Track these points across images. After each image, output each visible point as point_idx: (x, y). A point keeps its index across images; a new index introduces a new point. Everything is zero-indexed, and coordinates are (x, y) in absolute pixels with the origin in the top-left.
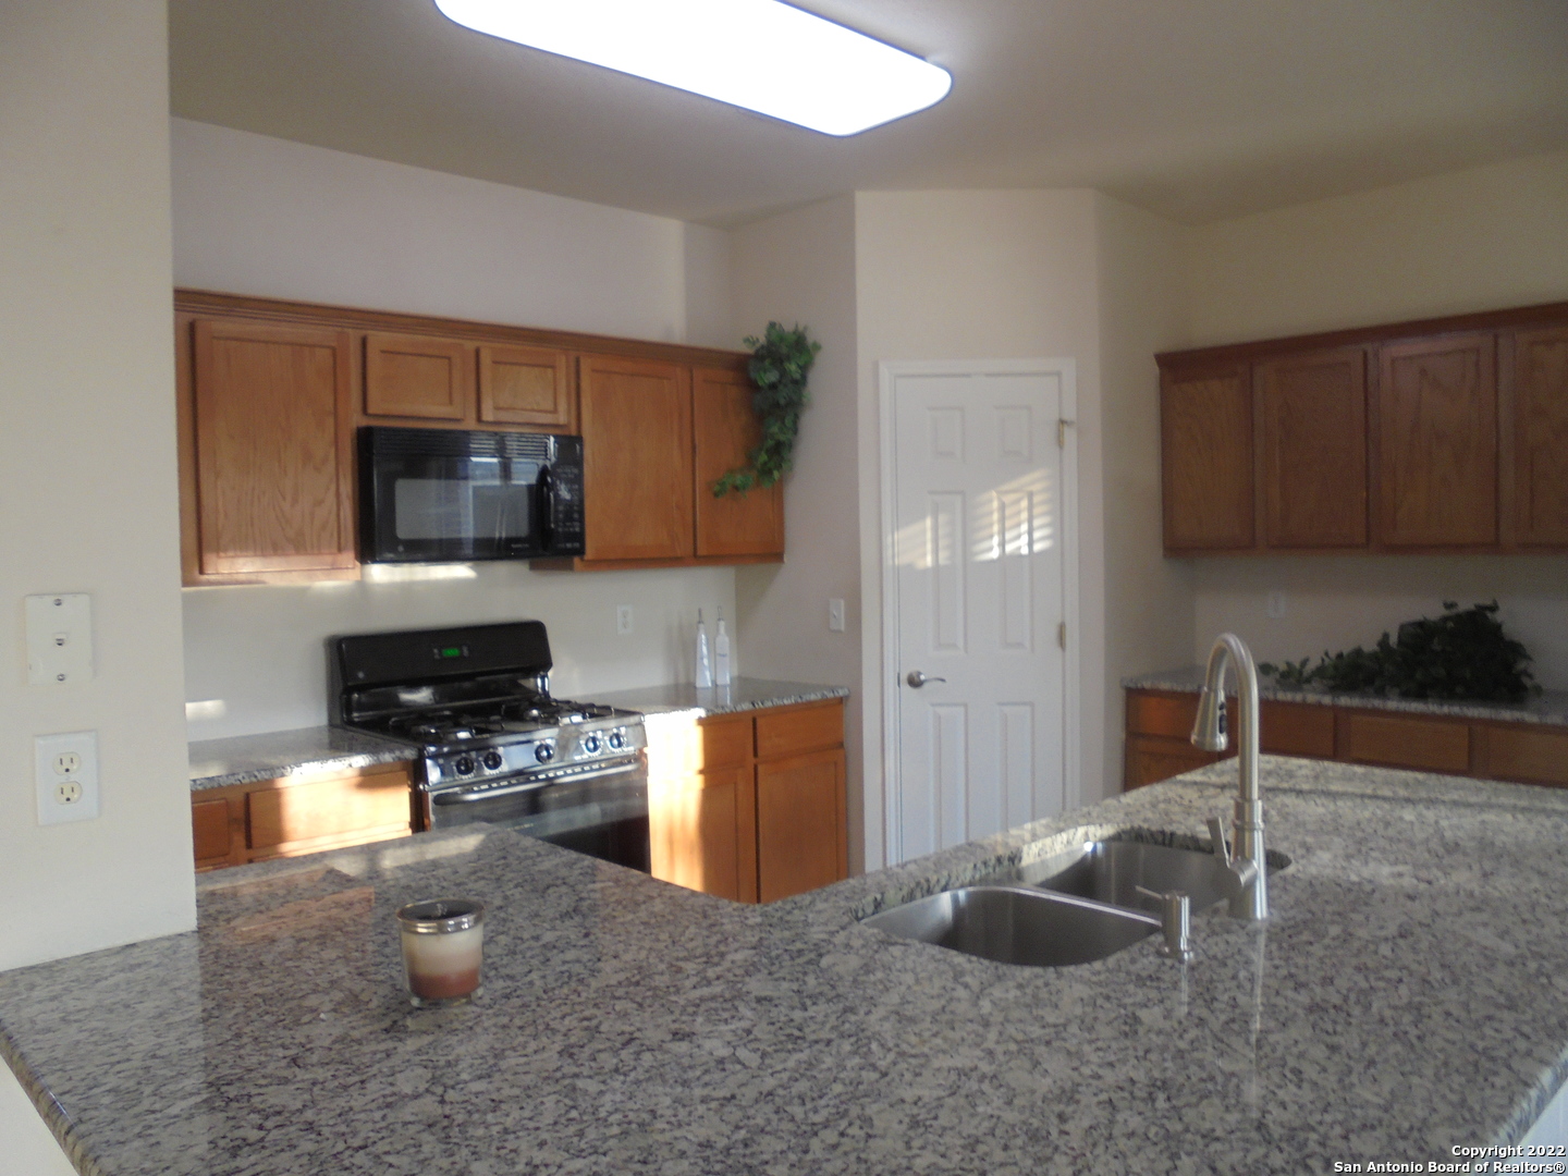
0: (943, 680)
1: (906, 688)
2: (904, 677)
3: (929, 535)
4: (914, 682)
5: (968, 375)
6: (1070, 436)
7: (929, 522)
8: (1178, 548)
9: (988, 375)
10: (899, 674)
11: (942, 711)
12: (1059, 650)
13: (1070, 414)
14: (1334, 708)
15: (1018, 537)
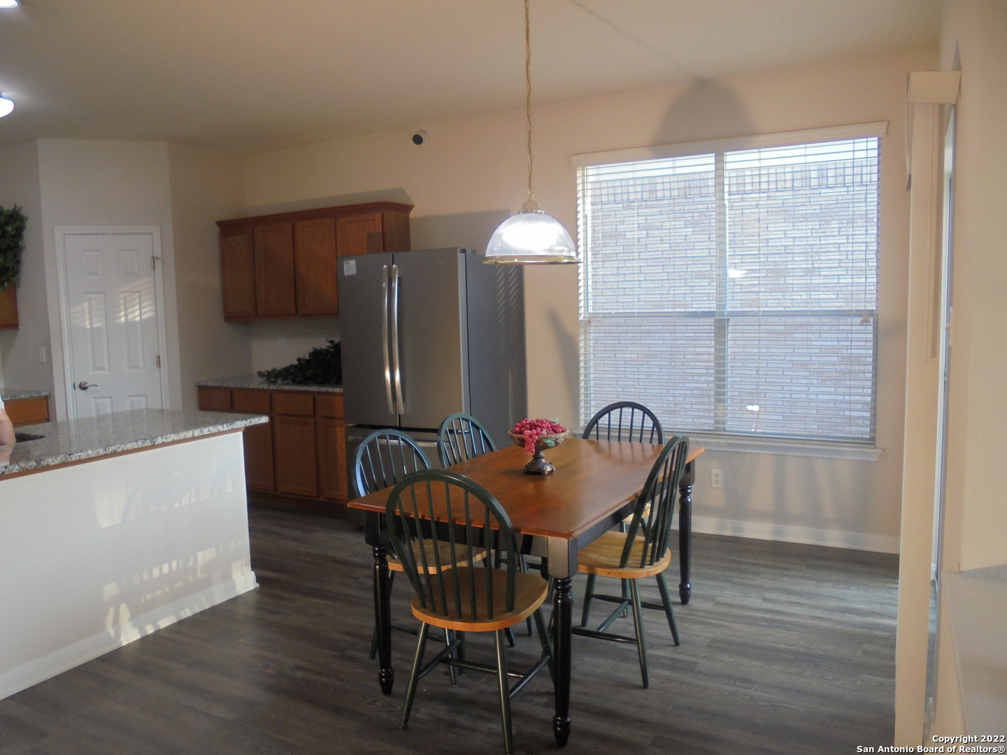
0: (96, 386)
1: (78, 390)
2: (77, 385)
3: (87, 311)
4: (83, 387)
5: (104, 234)
6: (158, 264)
7: (86, 305)
8: (231, 317)
9: (113, 234)
10: (74, 384)
11: (98, 401)
12: (158, 369)
13: (158, 253)
14: (268, 390)
15: (134, 312)
